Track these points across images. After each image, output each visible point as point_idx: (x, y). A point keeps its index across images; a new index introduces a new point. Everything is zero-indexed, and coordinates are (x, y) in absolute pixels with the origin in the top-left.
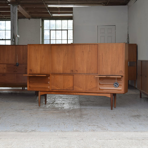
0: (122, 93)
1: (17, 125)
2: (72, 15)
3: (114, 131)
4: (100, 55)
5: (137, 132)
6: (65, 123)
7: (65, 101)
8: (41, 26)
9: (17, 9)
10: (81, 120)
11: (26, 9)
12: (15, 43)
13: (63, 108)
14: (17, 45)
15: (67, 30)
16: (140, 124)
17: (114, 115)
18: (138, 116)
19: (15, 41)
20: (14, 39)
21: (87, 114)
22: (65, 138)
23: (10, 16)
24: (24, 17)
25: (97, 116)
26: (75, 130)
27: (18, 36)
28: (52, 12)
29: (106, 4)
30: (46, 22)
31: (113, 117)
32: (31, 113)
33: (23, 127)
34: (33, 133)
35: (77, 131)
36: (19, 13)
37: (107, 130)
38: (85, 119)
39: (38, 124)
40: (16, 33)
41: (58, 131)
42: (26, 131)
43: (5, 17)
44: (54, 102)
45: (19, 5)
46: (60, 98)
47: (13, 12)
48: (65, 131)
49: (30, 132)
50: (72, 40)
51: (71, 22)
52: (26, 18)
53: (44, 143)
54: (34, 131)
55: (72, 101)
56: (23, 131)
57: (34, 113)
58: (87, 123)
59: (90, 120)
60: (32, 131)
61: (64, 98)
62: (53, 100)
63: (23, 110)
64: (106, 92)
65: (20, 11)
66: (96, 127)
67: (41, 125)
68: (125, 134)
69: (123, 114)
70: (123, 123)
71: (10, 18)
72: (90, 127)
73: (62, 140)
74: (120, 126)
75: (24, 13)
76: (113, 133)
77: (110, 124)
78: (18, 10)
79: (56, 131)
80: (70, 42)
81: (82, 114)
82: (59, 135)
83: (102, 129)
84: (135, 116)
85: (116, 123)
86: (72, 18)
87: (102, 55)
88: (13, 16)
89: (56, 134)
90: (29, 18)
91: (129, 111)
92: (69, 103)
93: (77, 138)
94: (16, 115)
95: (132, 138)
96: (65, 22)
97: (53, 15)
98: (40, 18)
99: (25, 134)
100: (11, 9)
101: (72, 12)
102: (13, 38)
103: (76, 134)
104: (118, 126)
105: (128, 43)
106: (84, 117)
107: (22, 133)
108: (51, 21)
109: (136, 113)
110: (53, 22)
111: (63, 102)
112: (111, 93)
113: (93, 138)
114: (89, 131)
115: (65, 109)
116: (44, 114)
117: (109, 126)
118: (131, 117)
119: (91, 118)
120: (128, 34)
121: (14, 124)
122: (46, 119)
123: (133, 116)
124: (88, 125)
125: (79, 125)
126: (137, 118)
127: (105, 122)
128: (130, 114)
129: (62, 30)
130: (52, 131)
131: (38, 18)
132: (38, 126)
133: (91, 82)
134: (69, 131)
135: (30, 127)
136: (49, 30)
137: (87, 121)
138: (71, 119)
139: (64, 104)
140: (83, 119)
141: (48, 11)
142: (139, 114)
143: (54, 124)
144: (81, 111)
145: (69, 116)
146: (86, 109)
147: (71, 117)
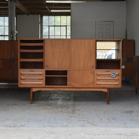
0: (119, 87)
1: (8, 119)
2: (70, 11)
3: (104, 127)
4: (72, 50)
5: (127, 127)
6: (55, 119)
7: (60, 96)
8: (40, 22)
9: (15, 5)
10: (73, 115)
11: (25, 5)
13: (56, 104)
14: (15, 41)
15: (66, 26)
16: (131, 120)
17: (107, 111)
18: (131, 112)
19: (12, 37)
21: (79, 110)
22: (53, 133)
23: (8, 12)
24: (23, 13)
25: (90, 111)
26: (64, 125)
27: (16, 32)
28: (50, 8)
30: (45, 18)
31: (105, 113)
32: (24, 108)
33: (13, 122)
34: (22, 128)
35: (66, 126)
36: (17, 9)
37: (97, 125)
38: (76, 114)
40: (14, 29)
41: (47, 126)
42: (15, 126)
43: (3, 13)
44: (48, 98)
45: (17, 1)
46: (55, 94)
47: (11, 8)
48: (54, 127)
49: (19, 127)
51: (69, 18)
52: (25, 14)
53: (31, 138)
54: (23, 126)
56: (12, 126)
57: (27, 108)
58: (77, 119)
59: (82, 115)
60: (21, 126)
61: (59, 94)
62: (48, 95)
63: (16, 105)
64: (102, 87)
66: (86, 122)
67: (31, 120)
68: (114, 130)
69: (116, 110)
70: (114, 119)
71: (8, 14)
72: (80, 122)
73: (50, 135)
74: (110, 122)
75: (23, 9)
76: (102, 129)
77: (101, 120)
79: (44, 126)
81: (74, 110)
82: (47, 130)
83: (92, 125)
84: (128, 112)
85: (107, 119)
86: (70, 14)
88: (11, 12)
89: (45, 129)
90: (28, 14)
91: (122, 106)
92: (64, 98)
93: (65, 133)
94: (8, 110)
95: (121, 134)
96: (64, 18)
97: (51, 11)
98: (39, 14)
99: (13, 129)
100: (9, 5)
101: (70, 8)
102: (11, 34)
103: (65, 129)
104: (109, 121)
106: (75, 112)
107: (11, 128)
108: (50, 17)
109: (129, 109)
110: (52, 18)
111: (58, 98)
112: (107, 88)
113: (81, 134)
114: (78, 126)
115: (59, 104)
116: (37, 110)
117: (99, 121)
118: (124, 112)
119: (83, 114)
120: (126, 30)
121: (5, 119)
122: (37, 114)
123: (126, 112)
124: (79, 120)
125: (70, 121)
126: (129, 114)
127: (96, 117)
128: (123, 110)
129: (61, 26)
130: (41, 126)
131: (37, 14)
132: (28, 121)
133: (88, 77)
134: (58, 127)
135: (20, 122)
136: (48, 26)
137: (78, 117)
138: (62, 115)
139: (58, 99)
140: (75, 115)
141: (47, 7)
142: (131, 110)
143: (45, 119)
144: (74, 107)
145: (61, 111)
146: (80, 105)
147: (63, 113)
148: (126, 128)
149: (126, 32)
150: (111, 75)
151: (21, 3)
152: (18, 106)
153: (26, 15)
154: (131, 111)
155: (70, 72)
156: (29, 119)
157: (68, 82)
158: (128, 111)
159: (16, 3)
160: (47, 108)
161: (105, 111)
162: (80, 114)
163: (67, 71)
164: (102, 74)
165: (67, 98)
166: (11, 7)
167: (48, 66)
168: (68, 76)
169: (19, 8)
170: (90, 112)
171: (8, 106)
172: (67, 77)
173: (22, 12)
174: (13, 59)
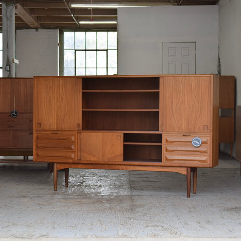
0: (208, 166)
1: (15, 224)
2: (116, 23)
3: (194, 237)
4: (168, 96)
5: (236, 237)
6: (102, 222)
7: (103, 181)
8: (58, 42)
9: (14, 11)
10: (133, 215)
11: (31, 11)
12: (10, 73)
13: (98, 195)
14: (14, 78)
15: (107, 50)
16: (240, 224)
17: (194, 208)
19: (10, 71)
20: (8, 67)
21: (142, 206)
23: (1, 25)
24: (27, 27)
26: (120, 234)
27: (16, 61)
28: (78, 17)
29: (178, 2)
30: (68, 35)
31: (190, 212)
32: (41, 203)
33: (26, 230)
34: (44, 240)
35: (124, 236)
36: (18, 18)
37: (181, 234)
38: (139, 214)
40: (13, 56)
41: (90, 237)
42: (30, 237)
44: (82, 183)
45: (18, 4)
46: (94, 176)
47: (7, 17)
48: (103, 237)
49: (38, 237)
50: (116, 70)
51: (113, 35)
52: (31, 28)
54: (45, 235)
55: (116, 181)
56: (24, 236)
57: (45, 203)
58: (142, 222)
60: (41, 236)
61: (100, 176)
62: (81, 178)
63: (24, 197)
64: (178, 165)
65: (19, 16)
66: (160, 228)
67: (59, 225)
69: (210, 206)
70: (208, 222)
71: (1, 28)
72: (148, 228)
74: (204, 228)
75: (28, 18)
77: (186, 224)
78: (16, 14)
79: (85, 237)
80: (112, 72)
81: (133, 206)
83: (170, 233)
84: (232, 209)
85: (197, 222)
86: (116, 28)
87: (172, 97)
88: (8, 25)
90: (37, 29)
91: (220, 199)
92: (111, 185)
94: (13, 207)
96: (102, 35)
97: (80, 23)
98: (57, 28)
100: (3, 11)
102: (7, 65)
104: (200, 227)
105: (220, 74)
108: (76, 33)
109: (233, 204)
110: (80, 35)
111: (99, 183)
112: (187, 167)
114: (146, 236)
115: (103, 196)
116: (64, 206)
117: (183, 227)
118: (224, 210)
119: (150, 213)
120: (219, 59)
121: (9, 224)
122: (67, 214)
123: (228, 210)
124: (145, 226)
125: (129, 226)
126: (235, 213)
127: (176, 219)
128: (222, 205)
129: (97, 50)
130: (78, 235)
131: (54, 28)
132: (53, 227)
134: (109, 237)
135: (38, 228)
136: (74, 51)
137: (142, 219)
138: (113, 214)
139: (100, 186)
140: (136, 215)
141: (72, 15)
142: (238, 206)
143: (83, 224)
144: (132, 200)
145: (110, 208)
146: (142, 197)
147: (113, 211)
148: (234, 239)
149: (219, 62)
150: (191, 142)
151: (24, 9)
152: (29, 198)
153: (34, 30)
154: (237, 208)
156: (54, 223)
159: (16, 8)
160: (84, 203)
161: (190, 208)
162: (146, 214)
164: (176, 140)
165: (116, 183)
166: (7, 15)
169: (22, 17)
170: (164, 210)
171: (11, 199)
173: (26, 24)
174: (16, 113)
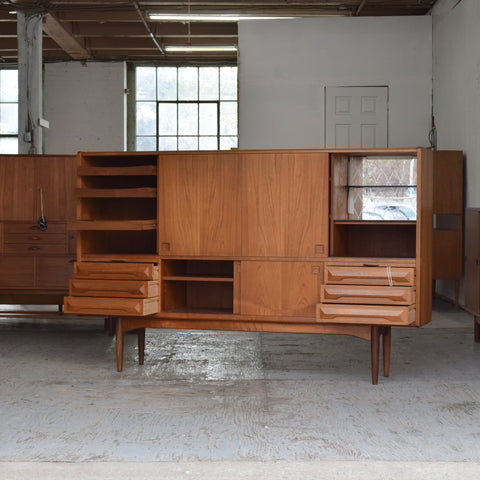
1: (42, 436)
2: (235, 49)
3: (384, 460)
5: (464, 461)
6: (208, 432)
7: (211, 352)
8: (125, 87)
9: (41, 28)
10: (268, 418)
11: (74, 28)
12: (33, 147)
13: (202, 379)
14: (40, 156)
15: (218, 102)
16: (473, 435)
17: (385, 403)
18: (468, 407)
19: (32, 142)
20: (29, 134)
21: (285, 400)
23: (16, 53)
24: (65, 57)
25: (325, 405)
26: (244, 455)
27: (45, 123)
28: (162, 38)
29: (354, 10)
30: (143, 73)
31: (378, 411)
32: (92, 395)
33: (62, 446)
34: (97, 465)
35: (251, 458)
36: (47, 41)
37: (360, 454)
38: (279, 416)
39: (116, 435)
40: (38, 113)
41: (185, 459)
42: (72, 460)
44: (171, 356)
45: (48, 14)
46: (193, 344)
47: (26, 40)
48: (210, 460)
49: (87, 461)
50: (236, 139)
51: (230, 73)
52: (74, 60)
54: (99, 457)
55: (235, 352)
56: (60, 457)
57: (100, 395)
58: (286, 431)
59: (298, 419)
60: (94, 458)
61: (205, 344)
62: (169, 348)
63: (60, 383)
65: (50, 36)
66: (320, 443)
67: (126, 436)
68: (420, 470)
69: (415, 400)
70: (413, 431)
71: (16, 60)
72: (298, 443)
74: (404, 441)
75: (67, 41)
76: (379, 466)
77: (371, 435)
78: (44, 33)
79: (177, 460)
80: (228, 144)
81: (269, 399)
82: (188, 472)
83: (339, 453)
84: (459, 406)
85: (392, 432)
86: (236, 60)
88: (28, 53)
89: (179, 469)
90: (84, 61)
91: (436, 387)
92: (225, 359)
94: (37, 402)
96: (209, 73)
97: (167, 49)
98: (122, 60)
100: (20, 28)
101: (237, 39)
102: (28, 131)
103: (249, 469)
104: (397, 440)
105: (434, 145)
106: (275, 408)
107: (59, 467)
108: (160, 69)
109: (459, 396)
110: (167, 73)
111: (203, 356)
112: (372, 326)
114: (293, 458)
115: (211, 381)
116: (137, 400)
117: (365, 440)
118: (443, 408)
119: (301, 413)
120: (433, 118)
121: (31, 435)
122: (142, 415)
123: (451, 407)
124: (292, 438)
125: (261, 438)
126: (465, 414)
127: (351, 426)
128: (438, 399)
129: (198, 102)
130: (163, 457)
131: (116, 60)
132: (115, 441)
133: (303, 285)
134: (223, 460)
135: (87, 444)
136: (155, 103)
137: (286, 425)
138: (230, 417)
139: (205, 362)
140: (273, 417)
141: (152, 35)
142: (470, 401)
143: (173, 434)
144: (267, 389)
145: (225, 405)
146: (285, 383)
147: (230, 410)
148: (463, 464)
149: (433, 125)
151: (60, 23)
152: (69, 386)
153: (78, 63)
154: (468, 404)
155: (242, 266)
156: (117, 433)
157: (235, 302)
158: (457, 402)
159: (44, 21)
160: (174, 396)
161: (378, 404)
162: (293, 416)
163: (232, 262)
164: (348, 275)
165: (235, 356)
166: (26, 35)
167: (169, 244)
168: (235, 280)
169: (55, 39)
170: (327, 408)
171: (34, 386)
172: (232, 283)
173: (64, 52)
